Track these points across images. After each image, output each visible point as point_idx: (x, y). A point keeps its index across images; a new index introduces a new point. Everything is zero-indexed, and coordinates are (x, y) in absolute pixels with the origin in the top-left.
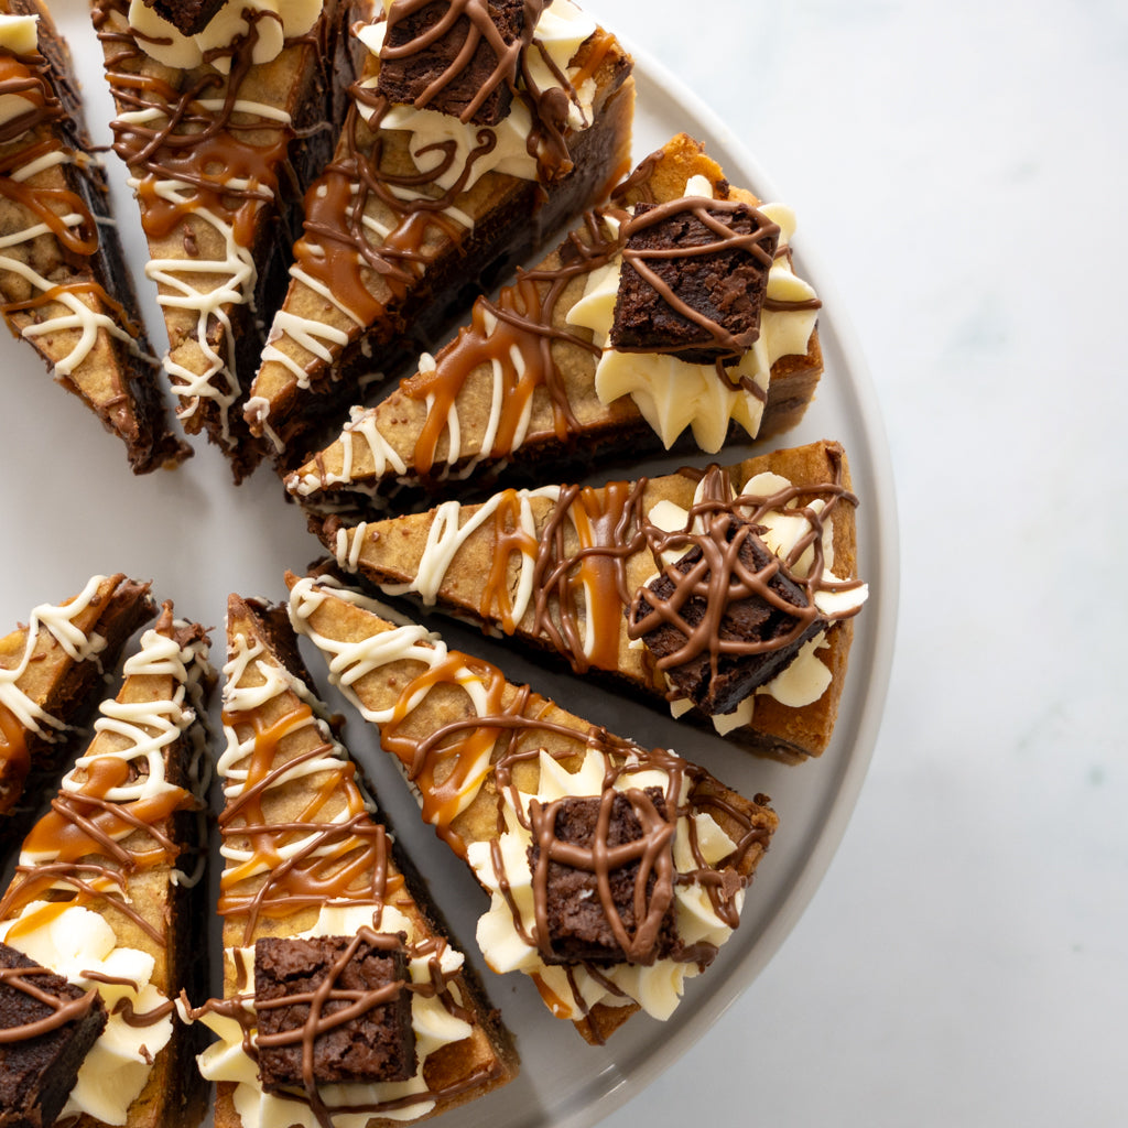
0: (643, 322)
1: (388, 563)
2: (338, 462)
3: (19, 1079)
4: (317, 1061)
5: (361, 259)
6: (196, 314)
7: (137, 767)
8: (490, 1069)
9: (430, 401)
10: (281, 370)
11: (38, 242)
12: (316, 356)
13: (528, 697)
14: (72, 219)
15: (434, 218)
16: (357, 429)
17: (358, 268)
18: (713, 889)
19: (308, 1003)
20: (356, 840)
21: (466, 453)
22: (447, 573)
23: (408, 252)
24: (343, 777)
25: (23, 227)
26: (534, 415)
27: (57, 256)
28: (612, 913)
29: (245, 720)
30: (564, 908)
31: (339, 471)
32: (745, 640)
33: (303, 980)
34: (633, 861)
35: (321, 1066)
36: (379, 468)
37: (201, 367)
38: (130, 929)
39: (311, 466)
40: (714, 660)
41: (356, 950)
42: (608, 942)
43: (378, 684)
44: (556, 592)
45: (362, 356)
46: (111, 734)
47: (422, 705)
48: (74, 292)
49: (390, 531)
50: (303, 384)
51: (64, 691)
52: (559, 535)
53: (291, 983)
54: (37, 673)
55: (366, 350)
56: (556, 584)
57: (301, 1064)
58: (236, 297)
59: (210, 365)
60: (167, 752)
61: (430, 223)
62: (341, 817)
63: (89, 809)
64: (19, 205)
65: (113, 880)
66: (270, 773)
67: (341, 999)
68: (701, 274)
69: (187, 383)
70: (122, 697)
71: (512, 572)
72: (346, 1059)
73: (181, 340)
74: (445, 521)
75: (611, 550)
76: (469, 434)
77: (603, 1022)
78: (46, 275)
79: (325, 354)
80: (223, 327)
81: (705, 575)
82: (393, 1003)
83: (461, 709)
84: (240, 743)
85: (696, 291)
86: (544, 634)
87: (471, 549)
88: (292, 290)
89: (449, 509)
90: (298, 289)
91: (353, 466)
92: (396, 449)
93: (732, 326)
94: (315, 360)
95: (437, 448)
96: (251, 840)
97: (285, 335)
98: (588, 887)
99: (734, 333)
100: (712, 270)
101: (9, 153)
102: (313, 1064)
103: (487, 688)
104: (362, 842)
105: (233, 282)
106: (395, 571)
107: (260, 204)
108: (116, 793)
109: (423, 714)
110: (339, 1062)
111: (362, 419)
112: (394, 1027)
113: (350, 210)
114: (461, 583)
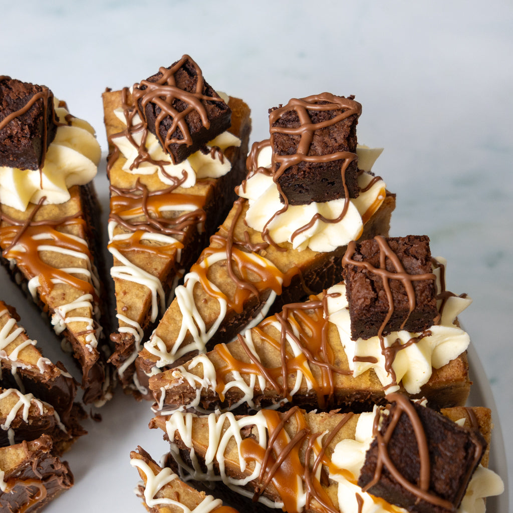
1: (139, 305)
2: (81, 324)
4: (422, 271)
9: (55, 281)
10: (24, 351)
12: (19, 336)
16: (63, 318)
19: (389, 280)
20: (291, 318)
21: (85, 266)
22: (148, 272)
29: (221, 376)
30: (332, 146)
31: (86, 323)
33: (375, 284)
34: (309, 113)
36: (88, 305)
37: (15, 398)
39: (80, 339)
43: (205, 309)
44: (164, 224)
46: (226, 453)
47: (219, 286)
49: (123, 302)
52: (135, 224)
54: (187, 498)
56: (160, 223)
59: (14, 393)
60: (239, 416)
62: (278, 326)
63: (270, 457)
65: (314, 442)
66: (252, 361)
67: (386, 263)
68: (9, 100)
70: (204, 446)
71: (151, 245)
72: (420, 258)
74: (121, 273)
76: (76, 264)
79: (19, 330)
81: (163, 98)
83: (222, 268)
84: (234, 380)
86: (185, 230)
87: (137, 261)
89: (114, 272)
91: (84, 317)
92: (79, 297)
94: (22, 335)
97: (5, 349)
100: (8, 95)
103: (211, 255)
104: (291, 315)
106: (144, 301)
108: (262, 443)
109: (224, 287)
114: (154, 267)
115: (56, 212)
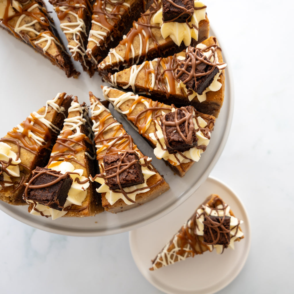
0: (168, 10)
1: (123, 80)
2: (109, 60)
3: (52, 194)
4: (120, 179)
5: (107, 17)
6: (72, 34)
7: (74, 131)
8: (161, 180)
9: (127, 44)
10: (93, 43)
11: (36, 24)
12: (100, 39)
13: (157, 103)
14: (42, 18)
15: (121, 6)
16: (111, 53)
17: (106, 19)
18: (203, 132)
19: (116, 167)
20: (125, 139)
21: (136, 55)
22: (136, 80)
23: (116, 13)
24: (120, 127)
25: (32, 21)
26: (150, 44)
27: (41, 27)
28: (181, 133)
29: (97, 118)
30: (170, 135)
31: (109, 62)
32: (201, 73)
33: (115, 163)
34: (184, 122)
35: (121, 180)
36: (118, 60)
37: (75, 45)
38: (77, 165)
39: (103, 62)
40: (195, 79)
41: (126, 155)
42: (181, 140)
43: (125, 106)
44: (160, 80)
45: (111, 41)
46: (67, 125)
47: (135, 108)
48: (45, 33)
49: (122, 73)
50: (98, 45)
51: (57, 120)
52: (159, 69)
53: (112, 164)
54: (49, 115)
55: (112, 39)
56: (160, 78)
57: (117, 180)
58: (81, 29)
59: (77, 44)
60: (80, 127)
61: (120, 7)
62: (121, 135)
63: (64, 141)
64: (30, 17)
65: (72, 155)
66: (103, 128)
67: (124, 165)
69: (73, 49)
71: (150, 78)
72: (127, 178)
73: (70, 40)
74: (134, 69)
75: (170, 69)
76: (136, 51)
77: (184, 167)
78: (39, 32)
79: (102, 38)
80: (79, 36)
81: (190, 61)
82: (136, 164)
83: (144, 108)
84: (96, 123)
85: (179, 2)
86: (159, 90)
87: (140, 74)
88: (93, 26)
89: (134, 67)
90: (94, 25)
91: (112, 60)
92: (121, 56)
93: (188, 8)
94: (100, 40)
95: (130, 55)
96: (101, 143)
97: (93, 35)
98: (175, 130)
99: (188, 9)
101: (26, 6)
102: (119, 180)
103: (149, 102)
104: (126, 139)
105: (80, 26)
106: (125, 82)
107: (83, 9)
108: (69, 137)
109: (135, 110)
110: (125, 179)
111: (112, 51)
112: (137, 169)
113: (102, 7)
114: (139, 81)
115: (159, 36)
